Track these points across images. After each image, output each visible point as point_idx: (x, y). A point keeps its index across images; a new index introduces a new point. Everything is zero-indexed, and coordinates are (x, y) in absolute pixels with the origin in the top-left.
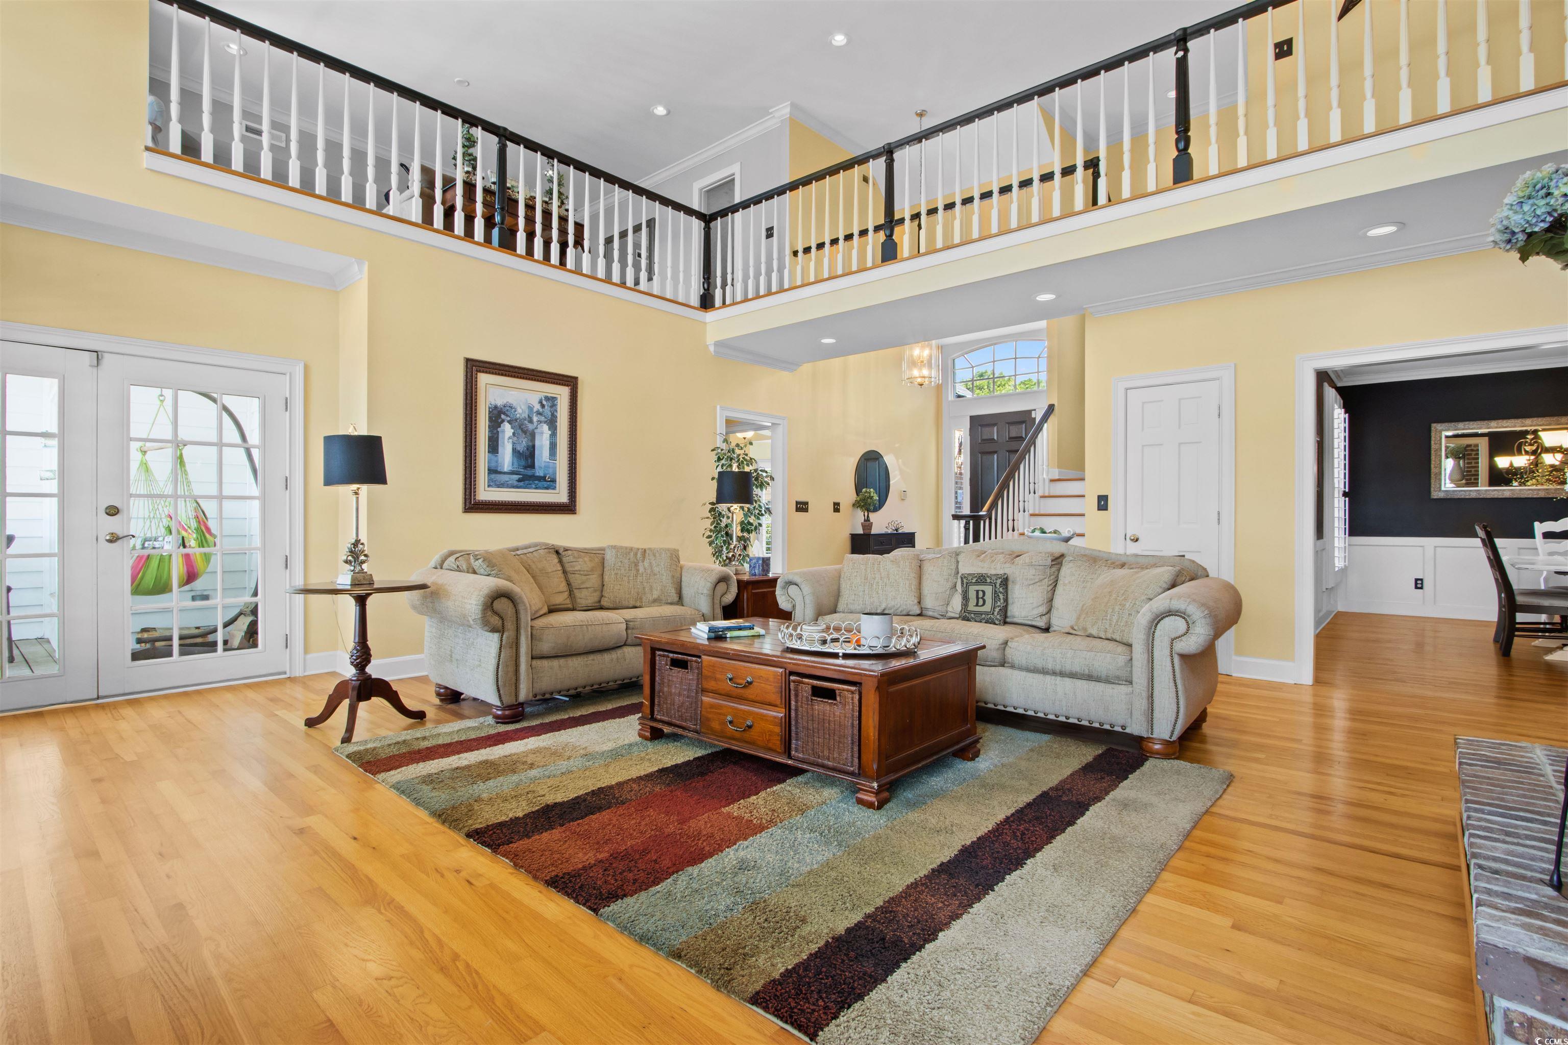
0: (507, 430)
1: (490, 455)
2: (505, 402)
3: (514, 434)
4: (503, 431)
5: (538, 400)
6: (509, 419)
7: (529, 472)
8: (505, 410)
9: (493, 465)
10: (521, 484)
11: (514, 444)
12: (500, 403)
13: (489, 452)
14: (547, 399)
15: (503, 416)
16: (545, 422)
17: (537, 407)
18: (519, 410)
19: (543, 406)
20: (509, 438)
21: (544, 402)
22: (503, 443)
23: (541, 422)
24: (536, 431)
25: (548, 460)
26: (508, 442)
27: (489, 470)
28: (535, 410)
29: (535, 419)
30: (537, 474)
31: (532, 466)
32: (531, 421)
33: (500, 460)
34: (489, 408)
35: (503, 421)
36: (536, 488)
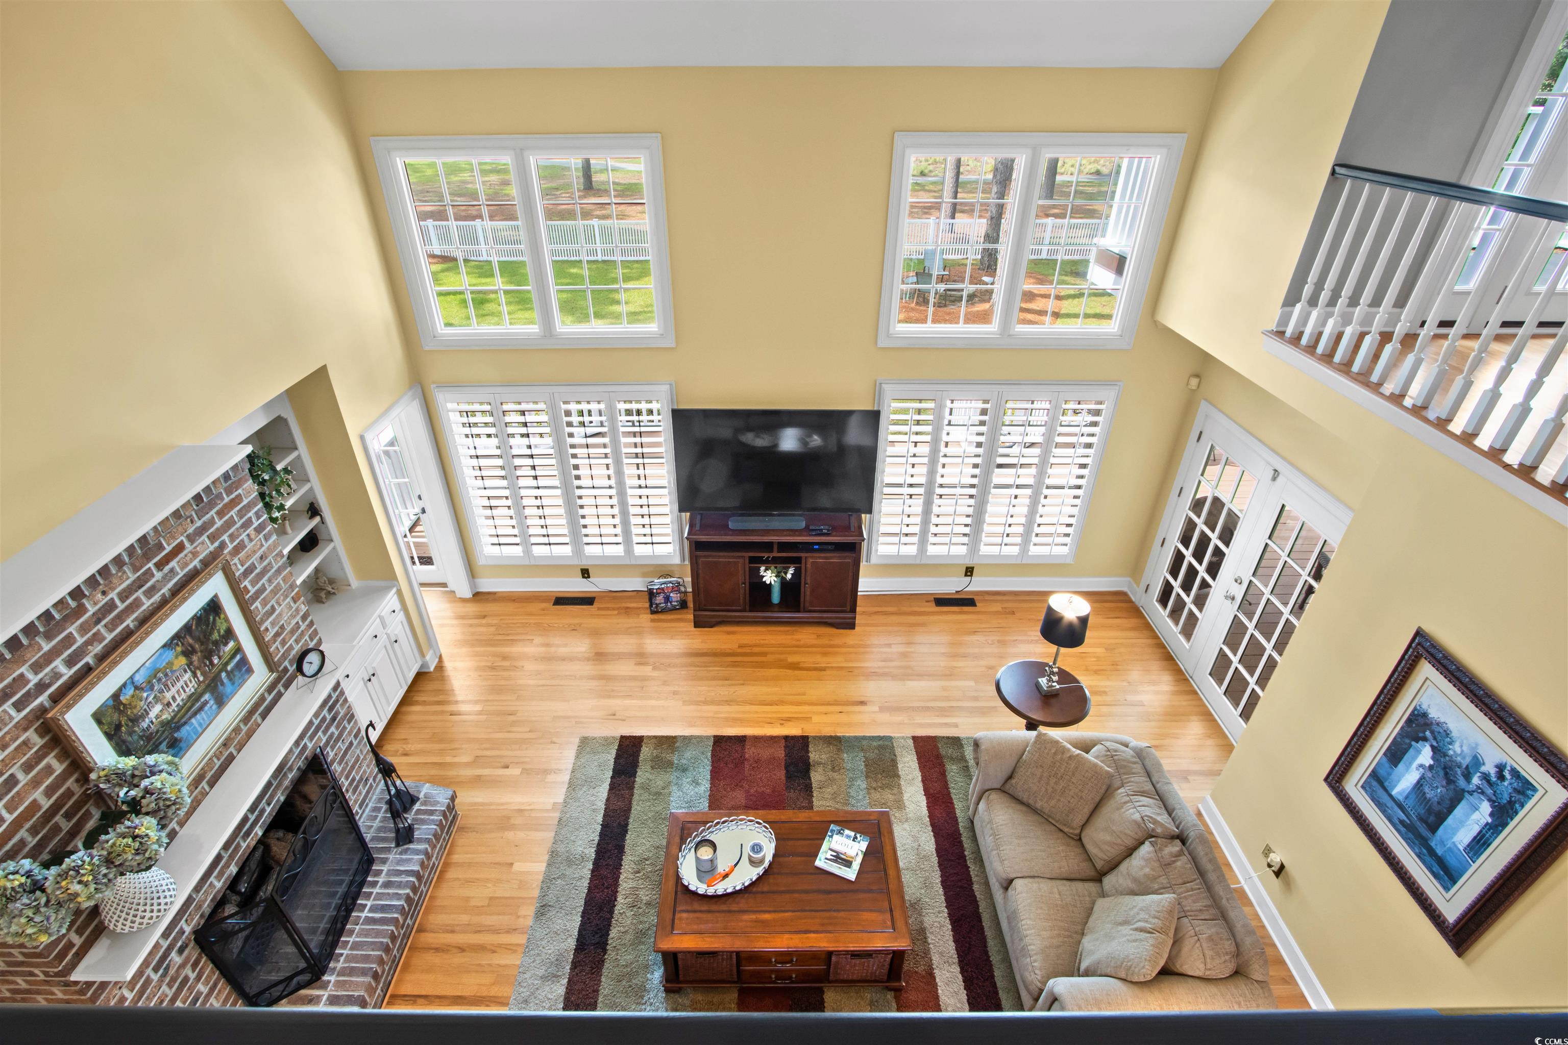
0: (1425, 756)
1: (1385, 759)
2: (1442, 720)
3: (1431, 767)
4: (1419, 752)
5: (1497, 761)
6: (1435, 744)
7: (1423, 830)
8: (1435, 727)
9: (1382, 772)
10: (1403, 829)
11: (1422, 778)
12: (1434, 714)
13: (1385, 754)
14: (1515, 773)
15: (1428, 733)
16: (1489, 800)
17: (1489, 768)
18: (1457, 748)
19: (1501, 777)
20: (1421, 766)
21: (1507, 774)
22: (1411, 764)
23: (1483, 793)
24: (1466, 795)
25: (1462, 849)
26: (1417, 769)
27: (1373, 771)
28: (1483, 769)
29: (1476, 780)
30: (1433, 844)
31: (1434, 829)
32: (1468, 777)
33: (1394, 777)
34: (1415, 709)
35: (1425, 739)
36: (1419, 857)
